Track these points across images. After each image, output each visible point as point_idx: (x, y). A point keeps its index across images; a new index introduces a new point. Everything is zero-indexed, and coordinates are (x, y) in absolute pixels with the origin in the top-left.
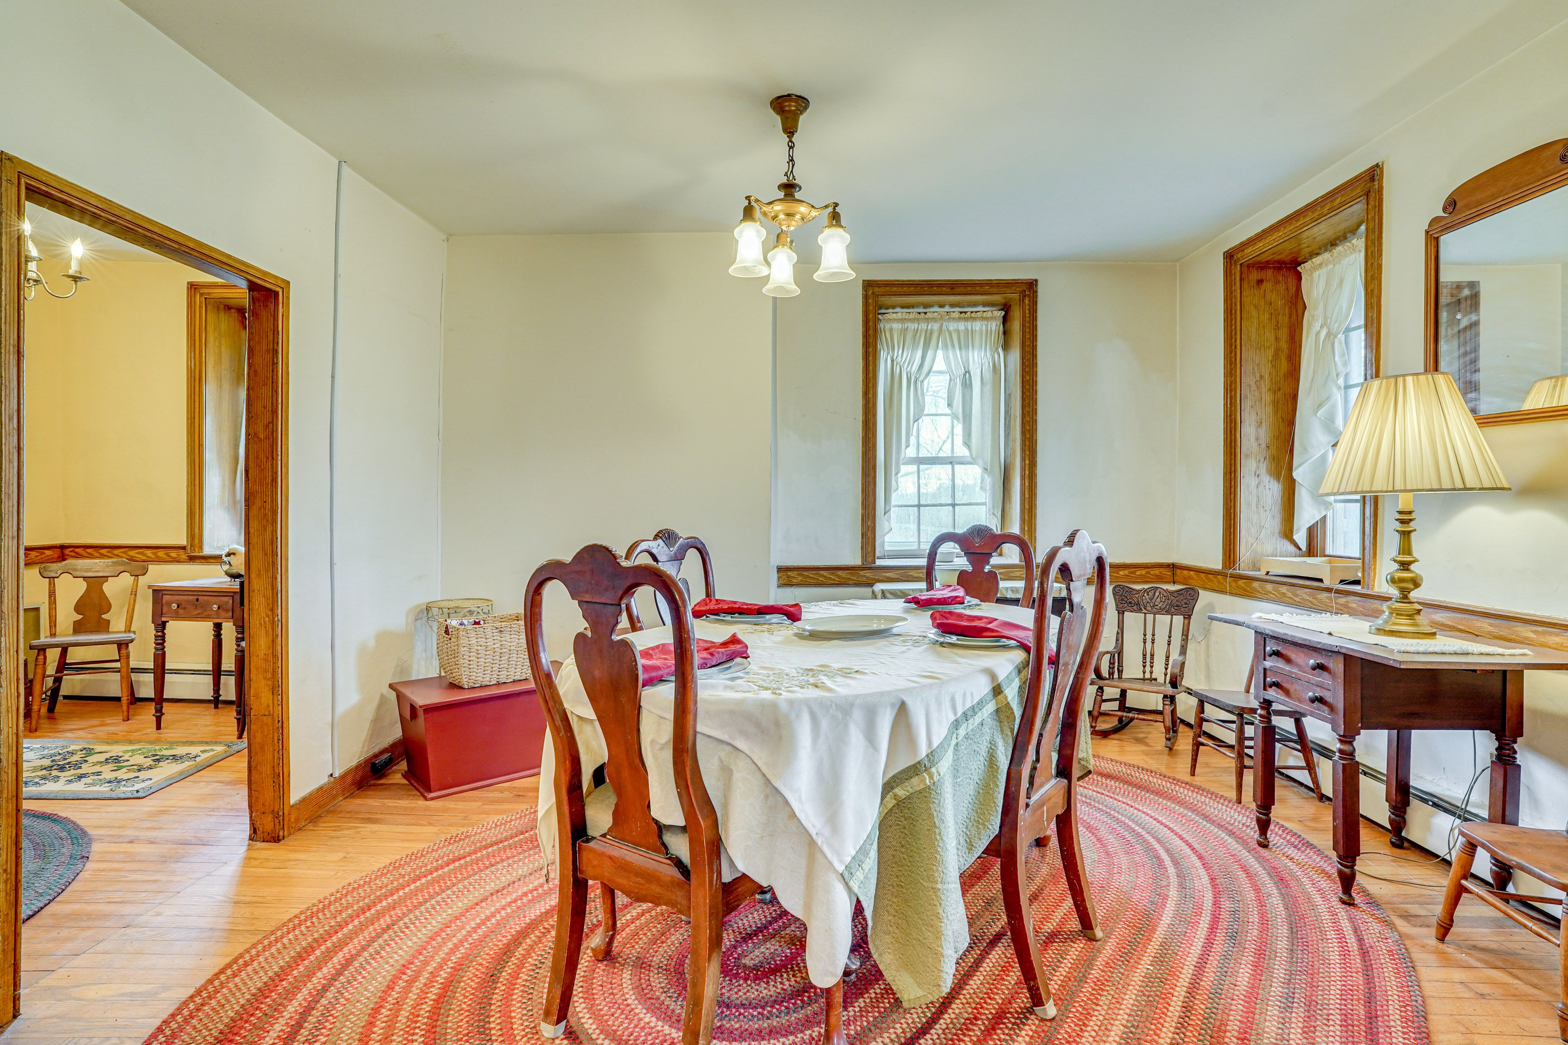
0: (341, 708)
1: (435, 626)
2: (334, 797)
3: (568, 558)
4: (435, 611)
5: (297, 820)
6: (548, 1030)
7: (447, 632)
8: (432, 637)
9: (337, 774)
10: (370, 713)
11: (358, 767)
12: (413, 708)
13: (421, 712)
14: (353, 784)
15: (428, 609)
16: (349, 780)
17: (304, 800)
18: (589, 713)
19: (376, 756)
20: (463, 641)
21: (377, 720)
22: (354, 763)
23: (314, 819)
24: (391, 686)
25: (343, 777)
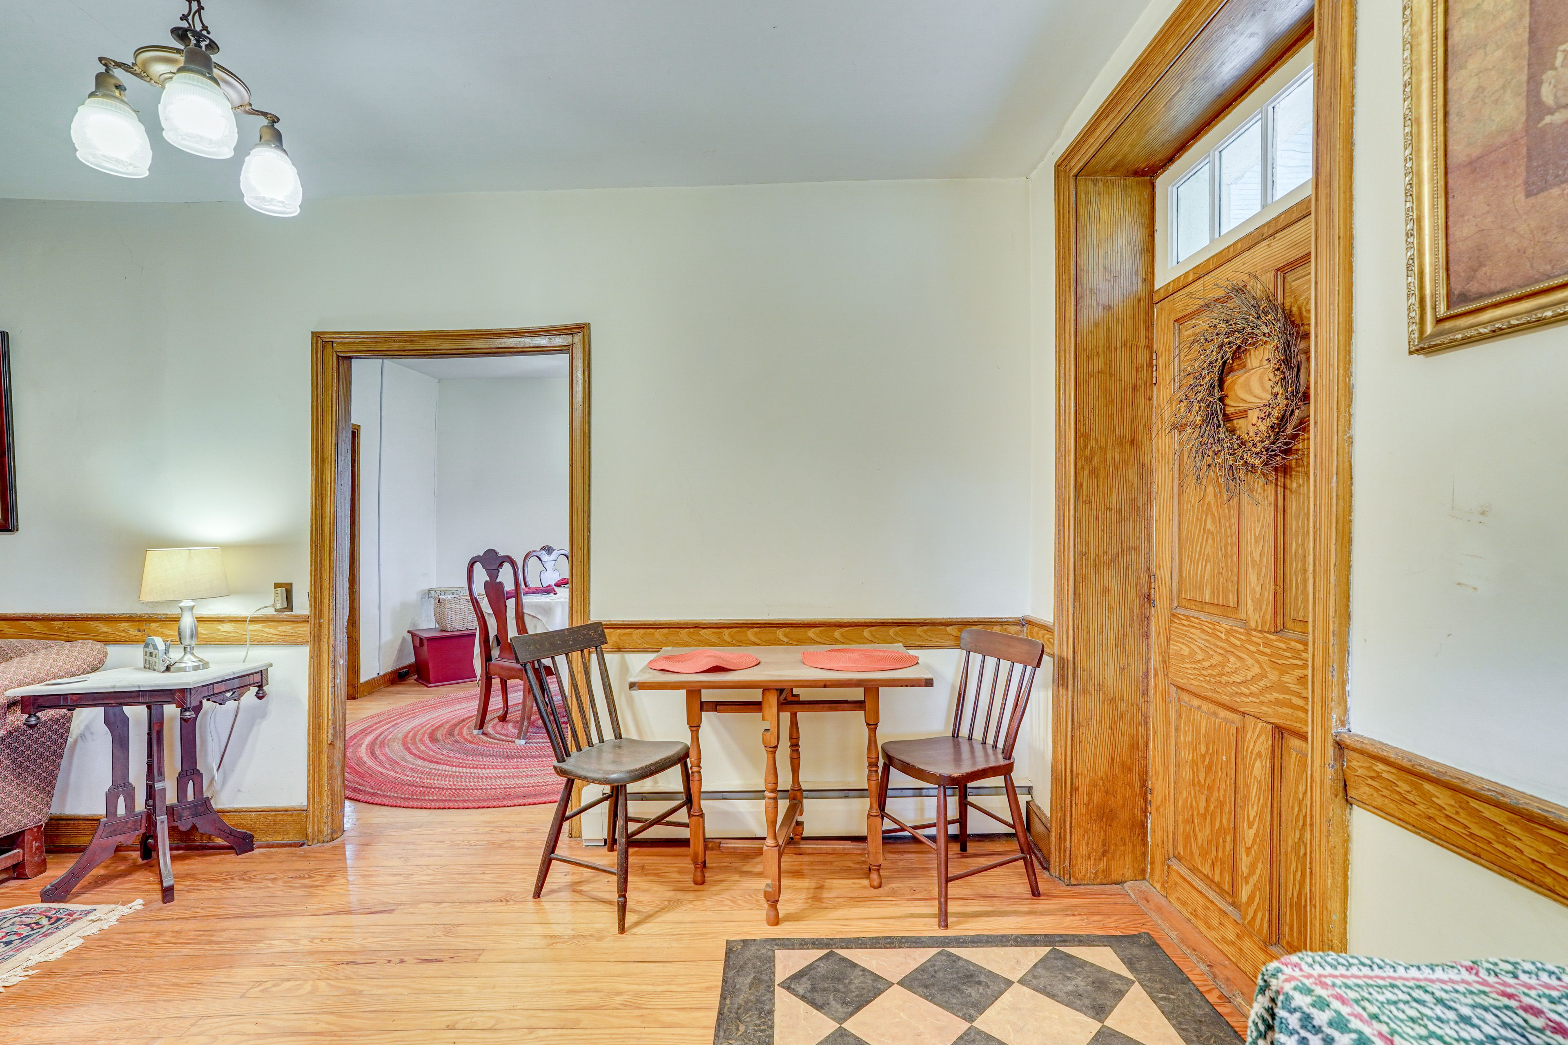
0: (383, 640)
1: (432, 600)
2: (380, 685)
3: (481, 554)
4: (433, 593)
5: (363, 691)
6: (475, 732)
7: (439, 602)
8: (431, 605)
9: (381, 673)
10: (397, 645)
11: (391, 673)
12: (421, 640)
13: (425, 642)
14: (389, 680)
15: (429, 591)
16: (387, 678)
17: (366, 682)
18: (491, 612)
19: (400, 669)
20: (448, 605)
21: (401, 650)
22: (389, 670)
23: (371, 693)
24: (409, 632)
25: (384, 676)
